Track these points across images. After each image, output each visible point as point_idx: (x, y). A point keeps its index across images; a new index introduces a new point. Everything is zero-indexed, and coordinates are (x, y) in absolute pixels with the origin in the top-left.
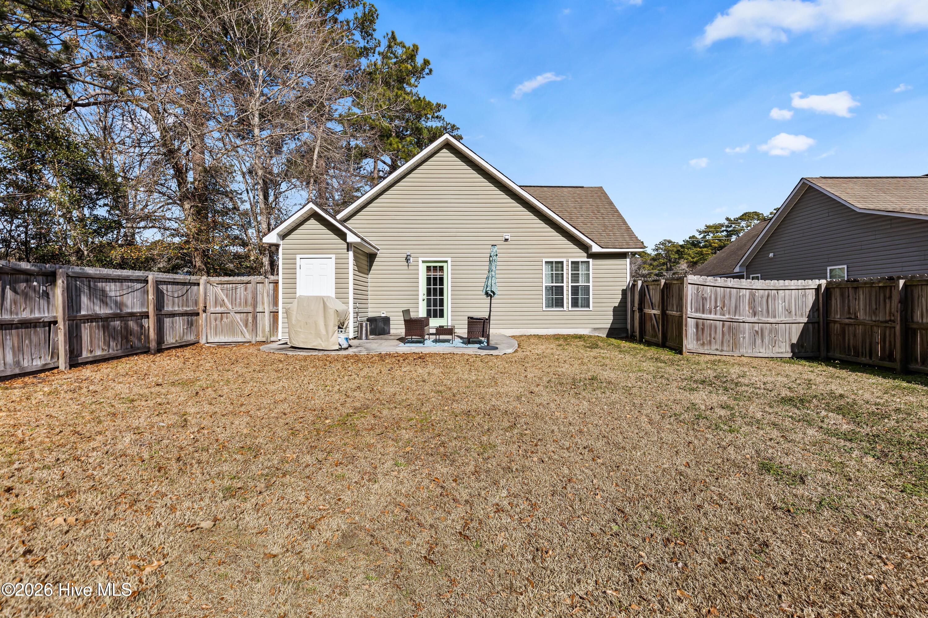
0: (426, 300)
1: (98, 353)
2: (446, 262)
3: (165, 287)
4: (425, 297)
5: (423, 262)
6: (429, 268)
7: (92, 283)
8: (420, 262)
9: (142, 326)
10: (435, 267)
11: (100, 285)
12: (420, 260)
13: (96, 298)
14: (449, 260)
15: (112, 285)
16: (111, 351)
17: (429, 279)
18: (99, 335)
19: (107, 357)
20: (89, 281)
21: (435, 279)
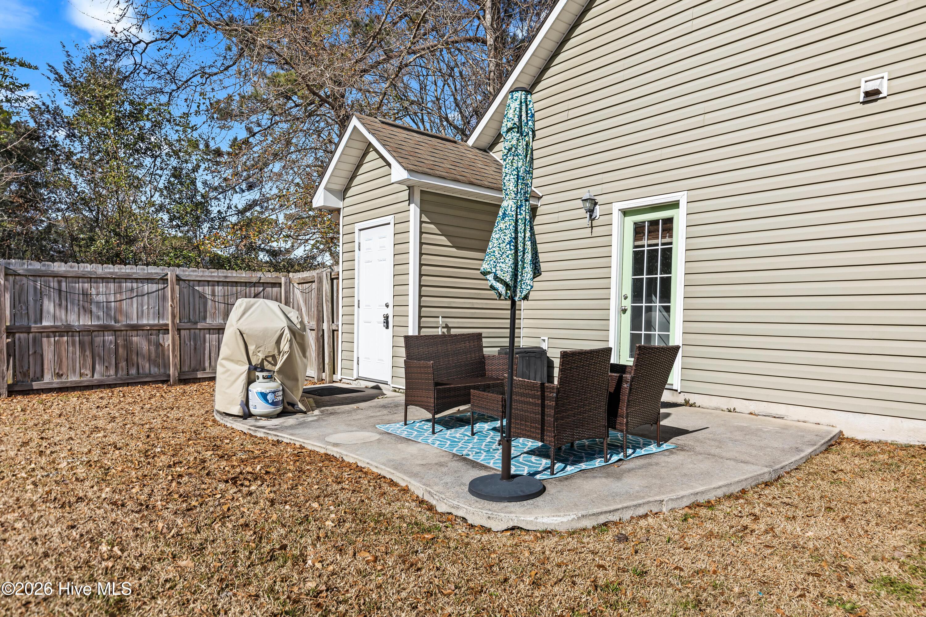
0: (629, 312)
1: (74, 378)
2: (675, 205)
3: (208, 290)
4: (628, 304)
5: (625, 213)
6: (638, 229)
7: (64, 284)
8: (616, 216)
9: (158, 345)
10: (654, 223)
11: (78, 286)
12: (616, 207)
13: (73, 303)
14: (683, 198)
15: (102, 287)
16: (96, 376)
17: (638, 257)
18: (74, 353)
19: (90, 384)
20: (59, 282)
21: (653, 254)
